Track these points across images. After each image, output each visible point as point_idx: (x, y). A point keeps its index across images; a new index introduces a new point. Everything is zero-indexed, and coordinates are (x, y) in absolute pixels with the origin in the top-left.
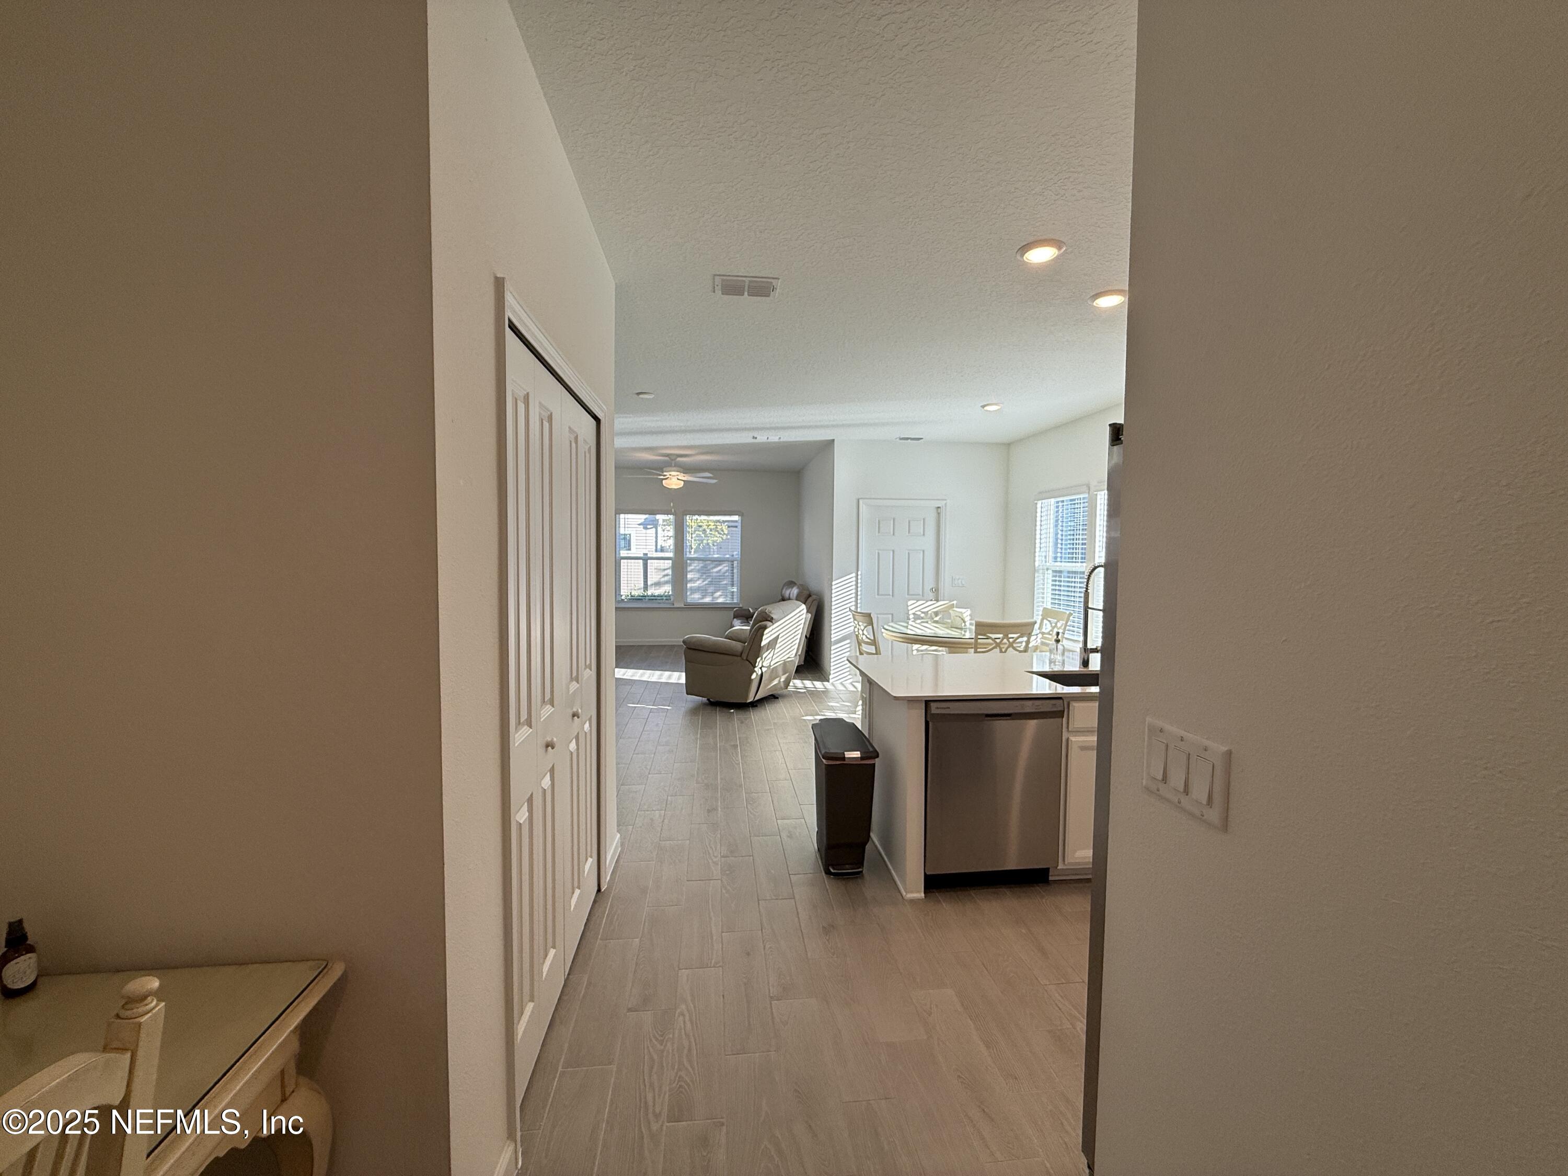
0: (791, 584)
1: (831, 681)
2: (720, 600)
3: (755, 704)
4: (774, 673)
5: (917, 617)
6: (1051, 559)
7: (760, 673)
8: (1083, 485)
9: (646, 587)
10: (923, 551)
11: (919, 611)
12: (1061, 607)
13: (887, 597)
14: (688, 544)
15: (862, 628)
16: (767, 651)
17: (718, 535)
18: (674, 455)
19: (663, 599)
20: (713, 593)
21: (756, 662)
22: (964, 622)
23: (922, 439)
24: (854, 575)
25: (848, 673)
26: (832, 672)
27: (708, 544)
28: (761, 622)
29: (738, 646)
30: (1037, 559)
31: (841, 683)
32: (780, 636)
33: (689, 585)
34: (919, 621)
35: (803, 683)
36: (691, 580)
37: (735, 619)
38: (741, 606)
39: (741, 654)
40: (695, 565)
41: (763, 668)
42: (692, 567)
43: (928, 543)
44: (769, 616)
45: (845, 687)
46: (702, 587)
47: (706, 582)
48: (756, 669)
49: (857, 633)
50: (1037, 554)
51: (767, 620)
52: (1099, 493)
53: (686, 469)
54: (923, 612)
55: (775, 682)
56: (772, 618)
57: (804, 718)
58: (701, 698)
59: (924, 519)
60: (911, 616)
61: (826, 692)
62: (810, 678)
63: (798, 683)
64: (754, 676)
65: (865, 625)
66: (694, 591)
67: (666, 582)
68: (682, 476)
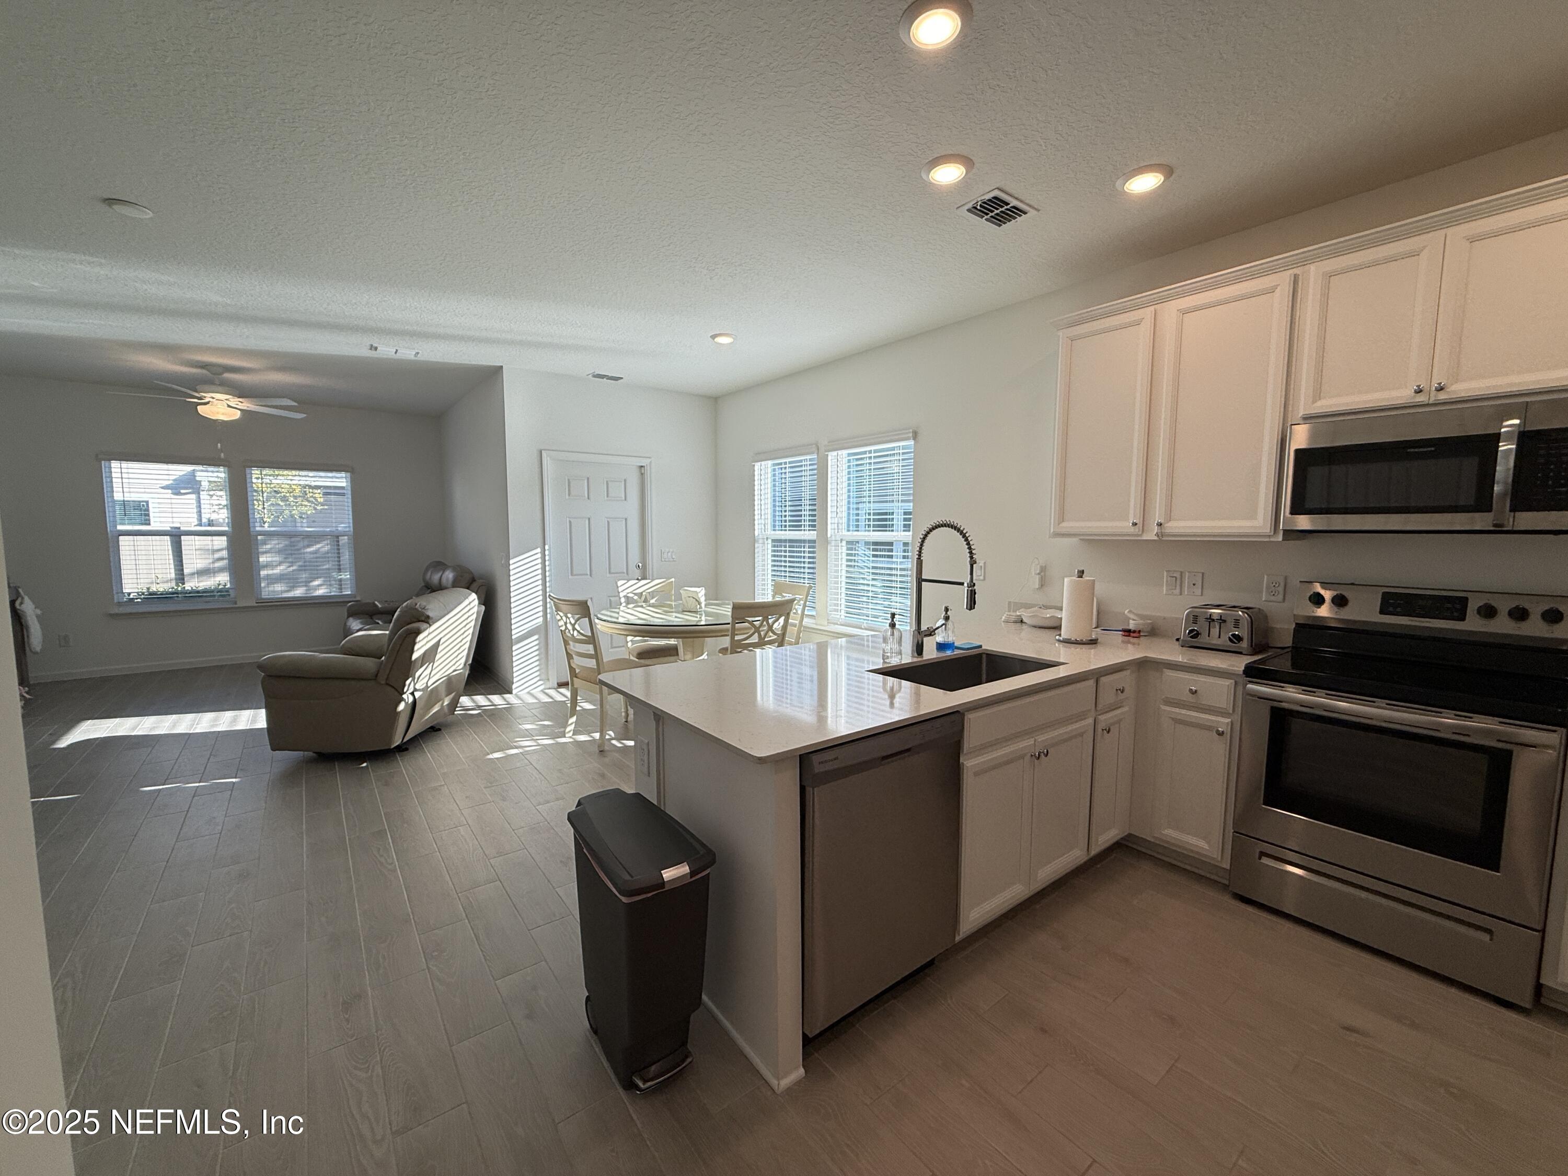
0: (440, 566)
1: (514, 692)
2: (321, 592)
3: (402, 749)
4: (432, 696)
5: (629, 600)
6: (769, 527)
7: (411, 699)
8: (812, 445)
9: (181, 577)
10: (626, 519)
11: (631, 592)
12: (788, 580)
13: (583, 577)
14: (257, 516)
15: (573, 622)
16: (421, 667)
17: (306, 503)
18: (219, 366)
19: (214, 596)
20: (307, 583)
21: (404, 686)
22: (700, 603)
23: (622, 378)
24: (539, 550)
25: (538, 678)
26: (515, 680)
27: (292, 516)
28: (409, 624)
29: (369, 664)
30: (756, 527)
31: (529, 693)
32: (441, 643)
33: (263, 573)
34: (631, 606)
35: (473, 701)
36: (267, 566)
37: (351, 619)
38: (358, 598)
39: (377, 676)
40: (273, 542)
41: (415, 693)
42: (268, 546)
43: (631, 508)
44: (423, 614)
45: (536, 698)
46: (286, 575)
47: (294, 568)
48: (405, 696)
49: (563, 628)
50: (756, 522)
51: (419, 621)
52: (830, 454)
53: (241, 392)
54: (635, 594)
55: (436, 709)
56: (428, 617)
57: (490, 756)
58: (302, 752)
59: (625, 480)
60: (623, 600)
61: (510, 709)
62: (483, 691)
63: (465, 701)
64: (402, 706)
65: (577, 616)
66: (272, 580)
67: (221, 570)
68: (234, 401)
